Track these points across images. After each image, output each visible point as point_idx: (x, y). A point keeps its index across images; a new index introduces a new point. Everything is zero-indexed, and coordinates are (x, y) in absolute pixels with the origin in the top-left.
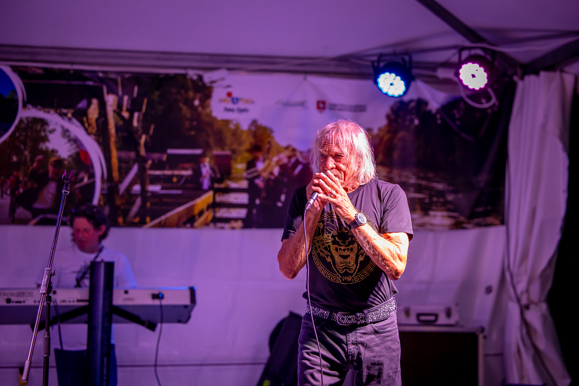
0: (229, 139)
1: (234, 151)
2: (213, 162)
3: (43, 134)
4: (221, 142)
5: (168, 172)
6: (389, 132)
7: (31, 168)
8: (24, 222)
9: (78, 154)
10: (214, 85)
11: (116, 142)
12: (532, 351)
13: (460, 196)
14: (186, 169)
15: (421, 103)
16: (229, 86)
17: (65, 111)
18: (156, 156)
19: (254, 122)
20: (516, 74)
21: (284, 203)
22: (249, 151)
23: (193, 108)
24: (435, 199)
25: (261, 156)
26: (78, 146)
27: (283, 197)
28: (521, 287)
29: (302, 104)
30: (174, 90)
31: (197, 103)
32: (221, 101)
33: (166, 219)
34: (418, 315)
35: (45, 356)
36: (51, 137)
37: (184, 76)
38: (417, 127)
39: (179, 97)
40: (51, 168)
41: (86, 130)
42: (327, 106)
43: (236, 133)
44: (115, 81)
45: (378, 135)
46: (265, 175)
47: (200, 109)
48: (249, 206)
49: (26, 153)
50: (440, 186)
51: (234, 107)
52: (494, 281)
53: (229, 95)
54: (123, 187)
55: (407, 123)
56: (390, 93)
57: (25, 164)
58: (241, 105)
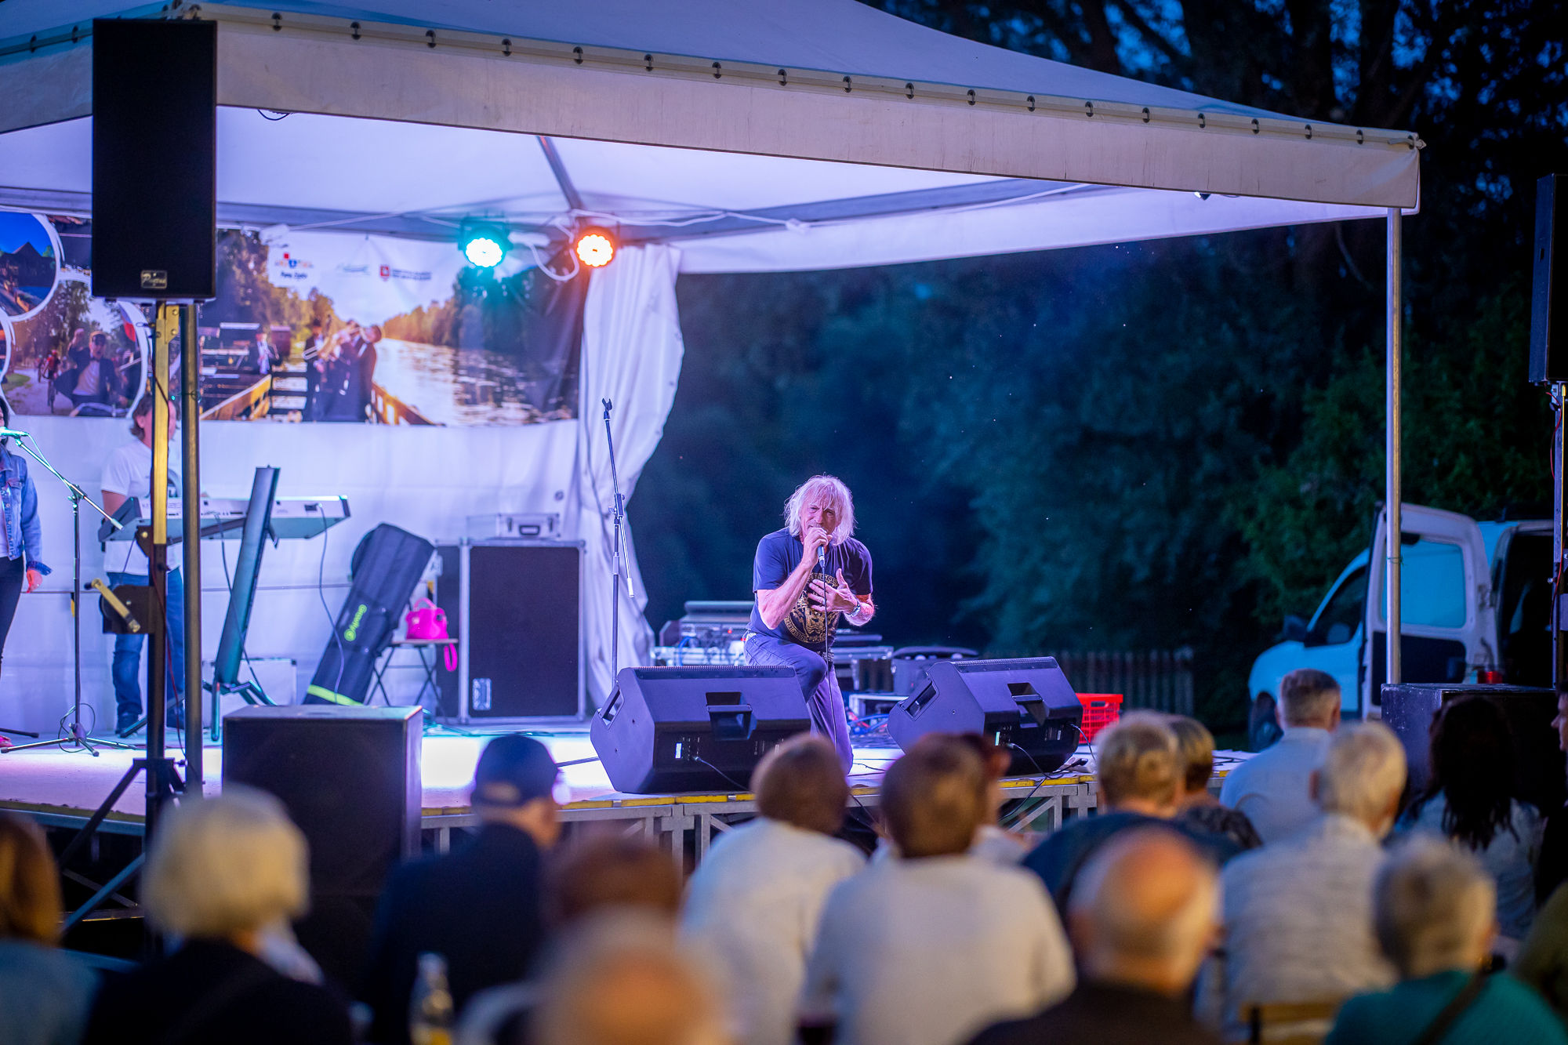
0: (287, 311)
1: (293, 327)
2: (270, 340)
3: (83, 302)
4: (278, 315)
5: (223, 352)
6: (456, 305)
7: (70, 345)
8: (64, 413)
9: (122, 327)
10: (271, 244)
13: (533, 384)
14: (242, 348)
16: (286, 246)
18: (209, 330)
19: (314, 291)
21: (348, 391)
22: (308, 326)
23: (248, 272)
24: (506, 388)
25: (319, 331)
26: (122, 318)
27: (346, 384)
29: (363, 269)
31: (251, 265)
32: (277, 264)
33: (220, 409)
34: (521, 527)
37: (238, 232)
38: (486, 300)
39: (232, 258)
40: (92, 345)
42: (391, 273)
43: (295, 303)
45: (445, 309)
46: (325, 356)
47: (255, 273)
48: (309, 394)
49: (66, 325)
50: (509, 372)
51: (292, 271)
52: (565, 485)
53: (286, 256)
55: (475, 295)
56: (477, 263)
57: (64, 340)
58: (299, 269)
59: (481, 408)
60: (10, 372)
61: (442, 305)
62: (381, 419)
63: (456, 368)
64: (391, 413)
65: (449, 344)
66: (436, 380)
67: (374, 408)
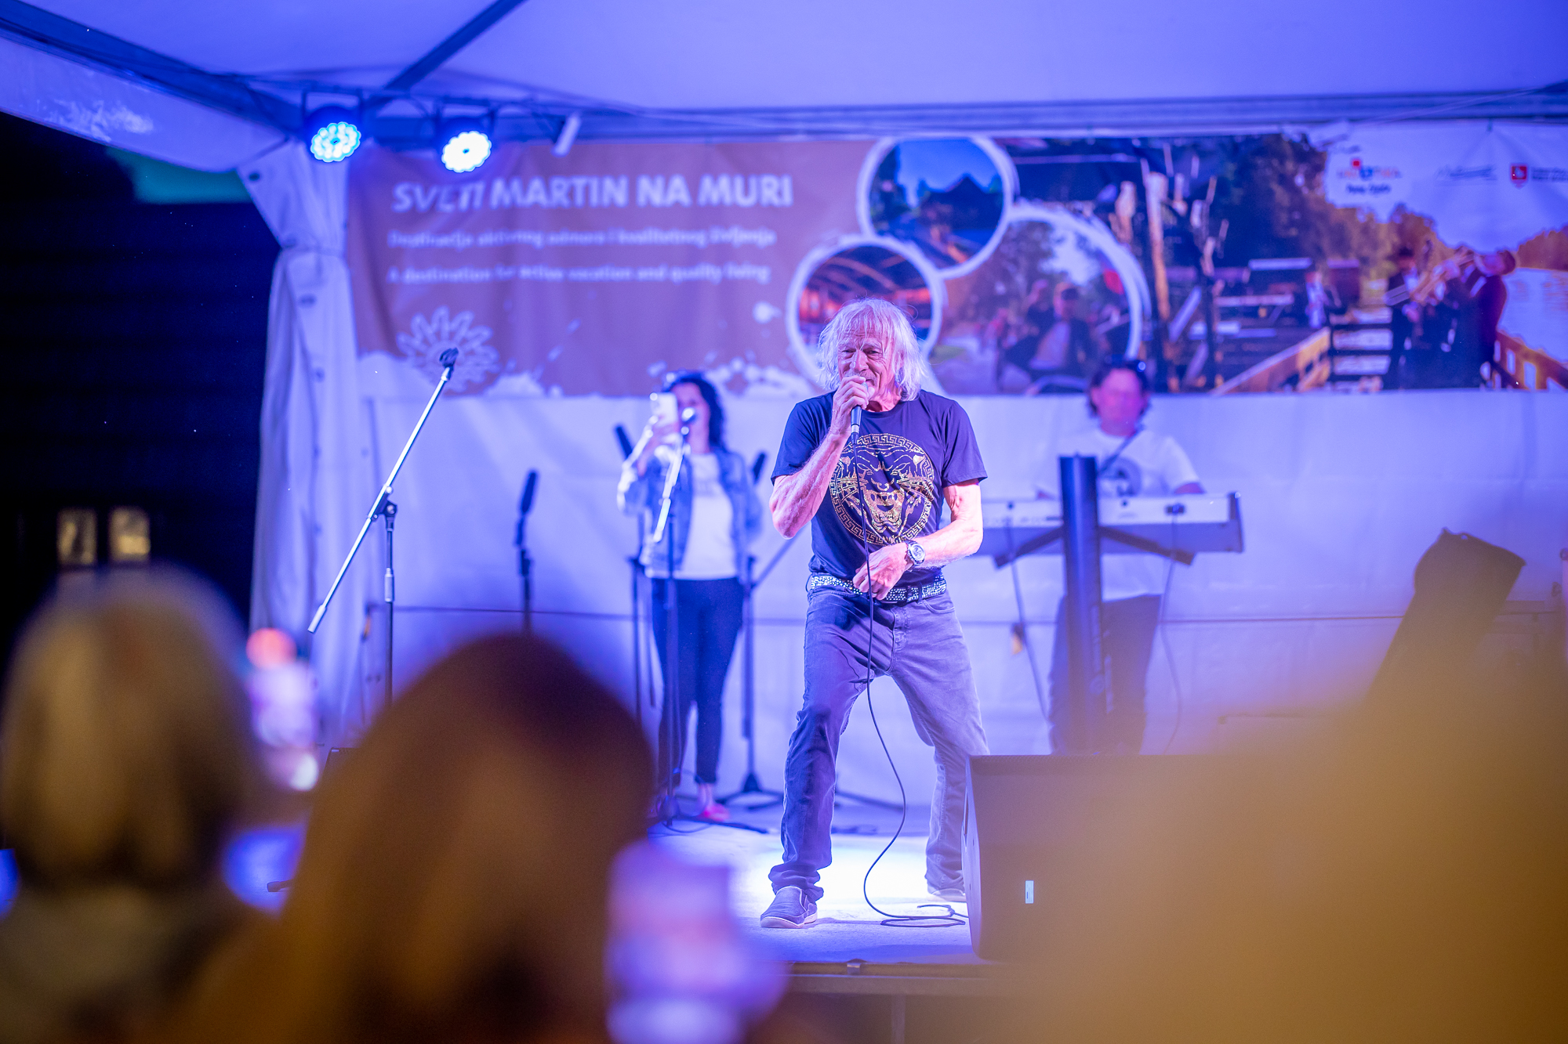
0: (1355, 238)
1: (1364, 260)
3: (1044, 246)
4: (1341, 244)
5: (1250, 300)
8: (1016, 391)
9: (1101, 276)
10: (1330, 149)
11: (1164, 256)
14: (1281, 293)
17: (1079, 205)
18: (1231, 273)
21: (1454, 346)
23: (1293, 190)
25: (1412, 265)
26: (1102, 264)
27: (1451, 336)
29: (1486, 173)
30: (1260, 162)
31: (1299, 180)
32: (1341, 175)
33: (1250, 379)
36: (1058, 249)
37: (1278, 137)
39: (1268, 172)
40: (1058, 302)
42: (1530, 173)
43: (1368, 228)
44: (1161, 152)
46: (1421, 298)
47: (1305, 191)
48: (1394, 353)
49: (1019, 278)
51: (1365, 184)
53: (1356, 163)
58: (1377, 181)
60: (940, 340)
62: (1509, 381)
64: (1530, 373)
67: (1497, 367)
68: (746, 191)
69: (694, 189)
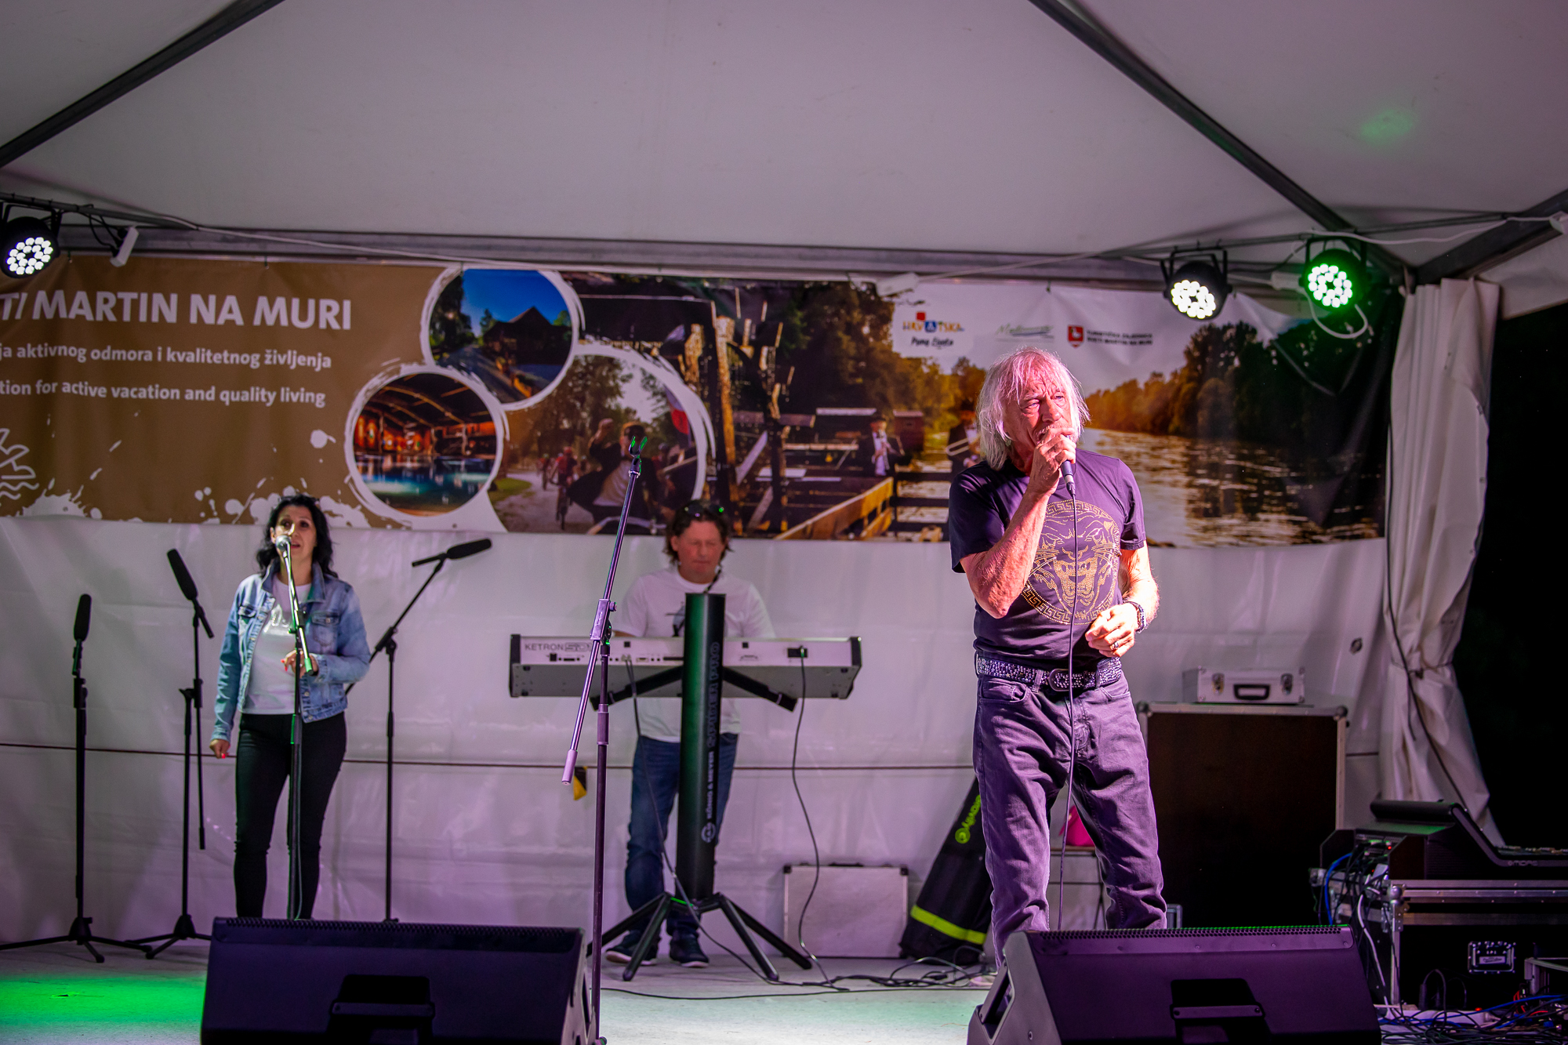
0: (920, 390)
1: (928, 412)
2: (892, 430)
3: (611, 383)
4: (906, 396)
5: (818, 446)
6: (1190, 379)
7: (592, 440)
8: (579, 529)
9: (667, 415)
10: (896, 300)
11: (732, 396)
12: (1426, 747)
14: (848, 441)
15: (1245, 330)
16: (920, 302)
17: (647, 345)
18: (798, 419)
19: (962, 362)
20: (1403, 283)
22: (952, 410)
23: (860, 339)
26: (668, 403)
28: (1410, 640)
29: (1044, 332)
30: (828, 309)
31: (866, 330)
32: (907, 327)
33: (814, 524)
34: (1237, 687)
35: (600, 743)
36: (625, 387)
37: (846, 284)
38: (1237, 370)
39: (836, 320)
40: (624, 440)
41: (682, 376)
42: (1086, 335)
43: (932, 380)
44: (730, 295)
45: (1171, 384)
47: (871, 340)
49: (584, 415)
51: (930, 337)
52: (1365, 631)
53: (921, 316)
54: (742, 471)
55: (1221, 364)
56: (1191, 314)
57: (582, 433)
58: (941, 334)
59: (1225, 521)
60: (502, 475)
61: (1167, 378)
63: (1191, 467)
65: (1178, 433)
66: (1158, 482)
68: (303, 316)
69: (248, 310)
